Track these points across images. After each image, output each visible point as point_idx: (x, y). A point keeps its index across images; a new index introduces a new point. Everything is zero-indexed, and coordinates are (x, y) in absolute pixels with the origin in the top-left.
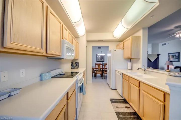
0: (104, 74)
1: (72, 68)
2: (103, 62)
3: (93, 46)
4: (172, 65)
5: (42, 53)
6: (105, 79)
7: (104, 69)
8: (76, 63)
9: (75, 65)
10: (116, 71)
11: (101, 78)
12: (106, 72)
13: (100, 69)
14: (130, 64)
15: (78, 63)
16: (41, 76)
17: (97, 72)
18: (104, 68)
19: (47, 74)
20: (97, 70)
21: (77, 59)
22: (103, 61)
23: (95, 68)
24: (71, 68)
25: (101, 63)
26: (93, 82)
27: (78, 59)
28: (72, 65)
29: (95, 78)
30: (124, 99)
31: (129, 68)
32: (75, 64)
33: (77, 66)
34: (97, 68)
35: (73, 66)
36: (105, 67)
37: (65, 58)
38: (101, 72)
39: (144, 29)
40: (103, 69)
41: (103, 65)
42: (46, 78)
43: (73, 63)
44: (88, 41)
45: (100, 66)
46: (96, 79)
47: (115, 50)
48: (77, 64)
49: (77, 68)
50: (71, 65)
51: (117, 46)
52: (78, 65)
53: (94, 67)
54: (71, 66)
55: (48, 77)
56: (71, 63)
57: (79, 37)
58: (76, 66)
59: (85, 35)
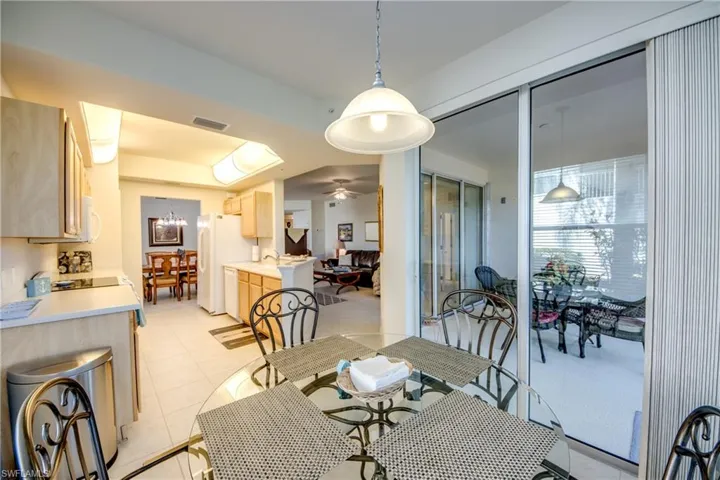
0: (185, 286)
2: (178, 247)
3: (142, 197)
4: (344, 247)
6: (189, 299)
7: (185, 268)
8: (81, 252)
9: (75, 263)
10: (224, 267)
12: (192, 279)
13: (172, 269)
14: (255, 249)
15: (88, 254)
17: (159, 281)
18: (185, 265)
22: (179, 242)
24: (58, 271)
25: (173, 250)
28: (64, 262)
30: (241, 322)
31: (255, 258)
32: (75, 258)
33: (85, 264)
34: (160, 267)
35: (67, 266)
38: (174, 280)
39: (277, 181)
40: (181, 268)
41: (179, 257)
43: (67, 255)
44: (123, 180)
45: (171, 260)
46: (155, 303)
47: (221, 217)
48: (85, 255)
49: (87, 271)
50: (60, 263)
51: (226, 203)
52: (87, 260)
53: (150, 265)
54: (60, 265)
56: (59, 255)
58: (80, 265)
59: (117, 161)
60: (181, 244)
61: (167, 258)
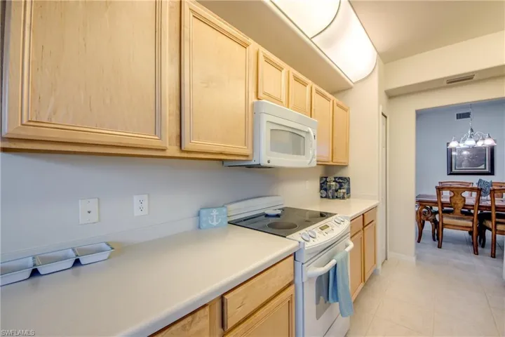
0: (488, 234)
1: (324, 195)
2: (485, 178)
3: (417, 111)
5: (164, 150)
6: (493, 256)
7: (488, 208)
8: (340, 178)
9: (334, 188)
11: (471, 248)
13: (467, 206)
15: (347, 180)
16: (199, 214)
17: (446, 220)
18: (489, 203)
19: (215, 212)
20: (445, 212)
21: (344, 167)
22: (487, 170)
23: (436, 204)
25: (474, 180)
26: (418, 257)
27: (346, 166)
28: (325, 187)
29: (437, 243)
32: (334, 183)
33: (342, 191)
34: (443, 204)
35: (326, 190)
36: (493, 200)
37: (264, 163)
38: (470, 224)
40: (482, 207)
41: (479, 191)
42: (210, 222)
43: (328, 180)
44: (392, 96)
45: (464, 194)
46: (440, 247)
48: (343, 182)
49: (343, 198)
50: (321, 187)
52: (346, 186)
53: (432, 196)
54: (321, 189)
55: (217, 221)
56: (321, 180)
57: (350, 88)
58: (337, 191)
60: (492, 173)
61: (456, 191)
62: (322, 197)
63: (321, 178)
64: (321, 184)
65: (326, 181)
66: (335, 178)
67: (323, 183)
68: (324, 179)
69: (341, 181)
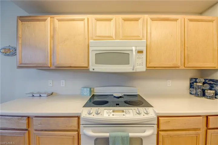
1: (193, 93)
19: (85, 89)
35: (195, 89)
54: (190, 87)
55: (86, 93)
62: (191, 93)
63: (191, 79)
64: (190, 83)
65: (196, 81)
66: (205, 80)
67: (193, 83)
68: (194, 80)
69: (212, 83)
